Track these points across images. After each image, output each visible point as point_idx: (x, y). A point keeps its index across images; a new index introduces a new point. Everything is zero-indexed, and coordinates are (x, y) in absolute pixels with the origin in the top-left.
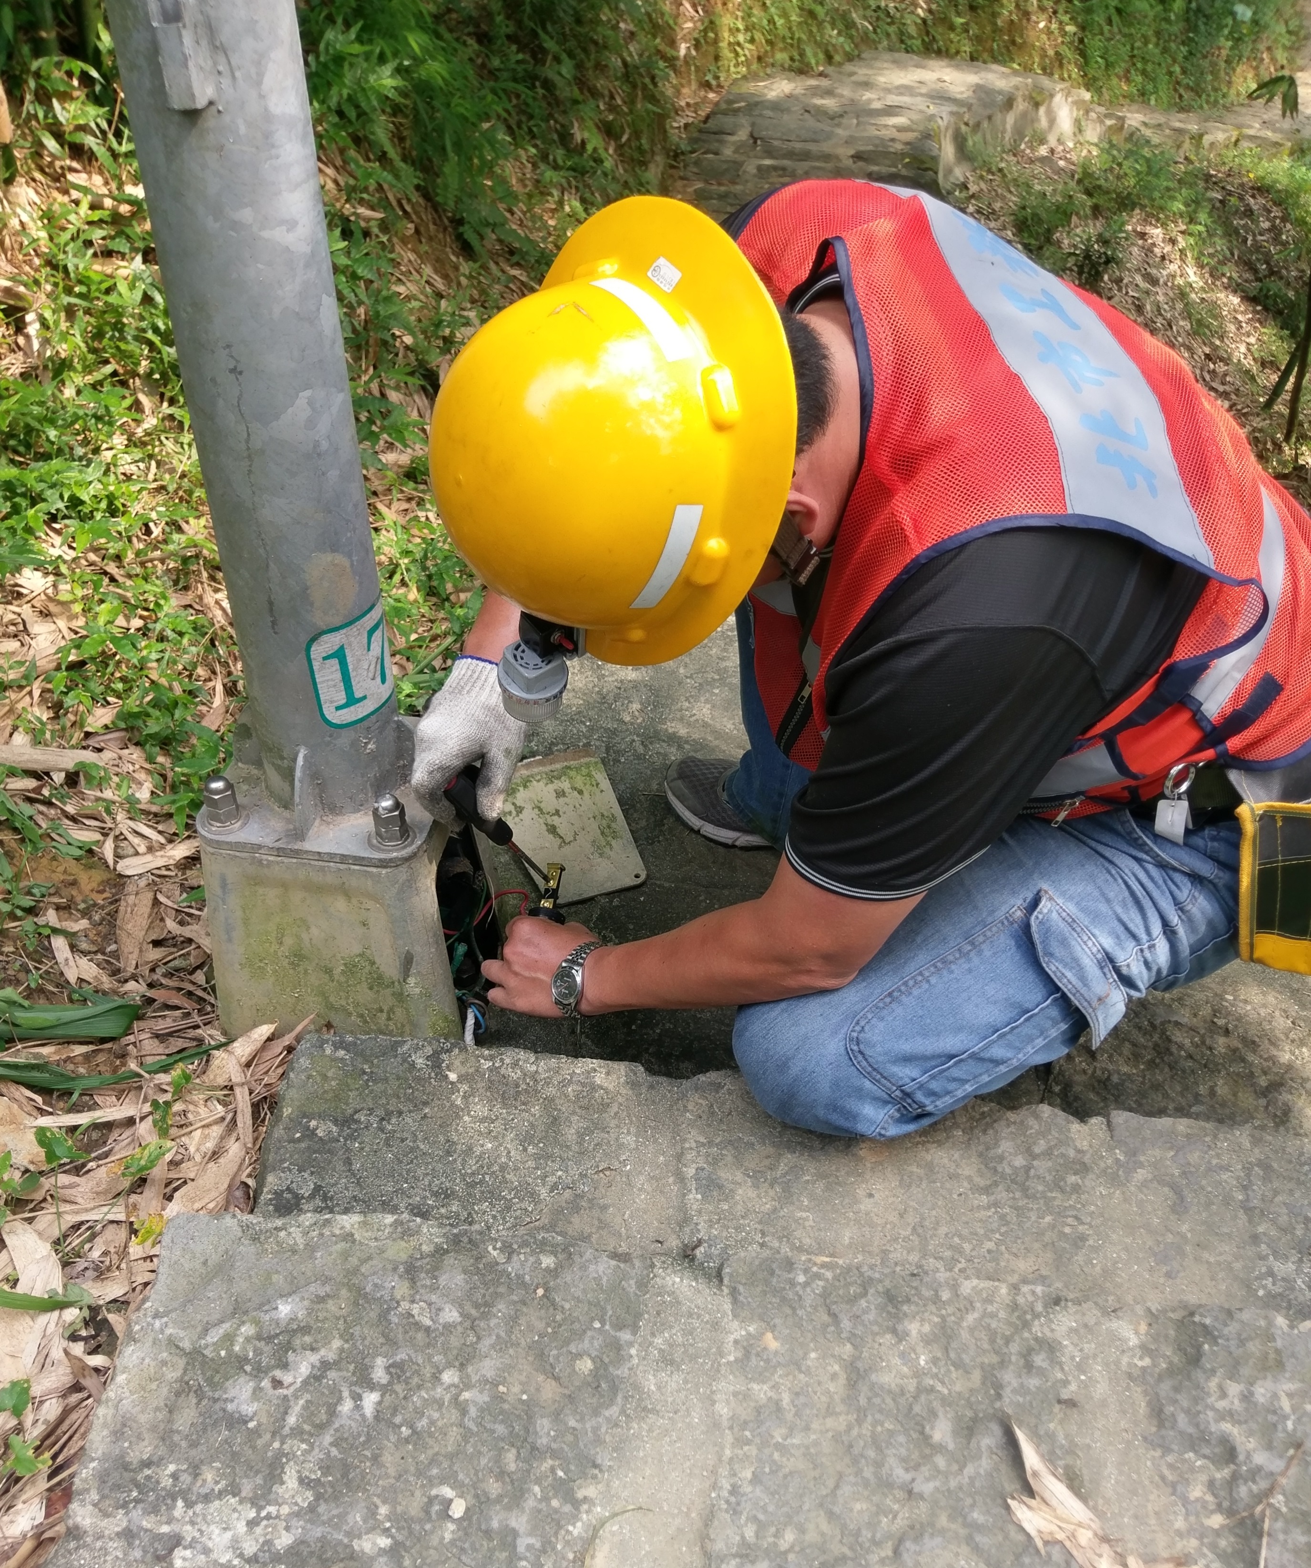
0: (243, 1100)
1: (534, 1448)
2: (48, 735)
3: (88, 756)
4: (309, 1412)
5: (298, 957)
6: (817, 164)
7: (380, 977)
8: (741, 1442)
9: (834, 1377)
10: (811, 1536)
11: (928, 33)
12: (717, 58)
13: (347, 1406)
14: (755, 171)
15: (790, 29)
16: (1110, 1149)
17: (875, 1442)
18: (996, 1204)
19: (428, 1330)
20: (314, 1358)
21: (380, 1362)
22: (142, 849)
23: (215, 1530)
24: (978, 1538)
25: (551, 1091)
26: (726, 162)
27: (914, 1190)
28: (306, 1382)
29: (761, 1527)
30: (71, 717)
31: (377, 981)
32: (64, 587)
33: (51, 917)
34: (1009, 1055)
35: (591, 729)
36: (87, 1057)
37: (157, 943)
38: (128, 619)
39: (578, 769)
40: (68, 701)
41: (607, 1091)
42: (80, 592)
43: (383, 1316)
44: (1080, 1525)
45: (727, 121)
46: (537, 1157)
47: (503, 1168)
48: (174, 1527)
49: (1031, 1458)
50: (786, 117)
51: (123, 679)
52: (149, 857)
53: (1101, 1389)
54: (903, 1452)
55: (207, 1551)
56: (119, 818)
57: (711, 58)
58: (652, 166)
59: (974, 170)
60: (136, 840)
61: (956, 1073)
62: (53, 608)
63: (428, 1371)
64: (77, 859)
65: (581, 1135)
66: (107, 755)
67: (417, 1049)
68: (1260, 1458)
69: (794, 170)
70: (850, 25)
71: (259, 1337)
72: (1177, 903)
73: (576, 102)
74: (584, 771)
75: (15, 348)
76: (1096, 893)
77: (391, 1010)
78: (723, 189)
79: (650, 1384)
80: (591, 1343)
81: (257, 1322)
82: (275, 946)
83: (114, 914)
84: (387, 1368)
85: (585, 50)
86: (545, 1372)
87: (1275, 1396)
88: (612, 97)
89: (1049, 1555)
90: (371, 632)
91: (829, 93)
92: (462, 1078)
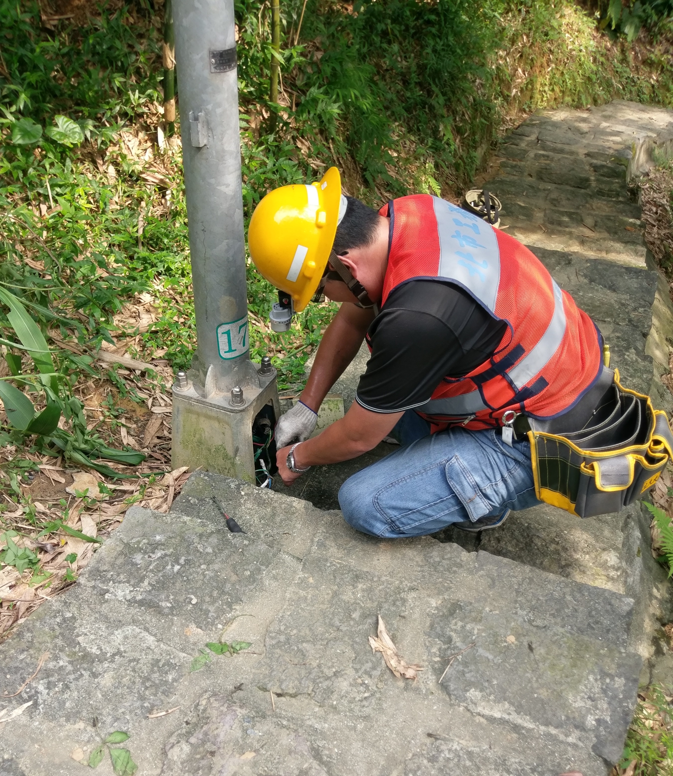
0: (171, 491)
1: (223, 591)
2: (138, 356)
3: (151, 367)
4: (157, 567)
5: (200, 442)
6: (566, 156)
7: (227, 455)
8: (290, 605)
9: (328, 594)
10: (302, 634)
11: (654, 92)
12: (531, 98)
13: (169, 567)
14: (533, 156)
15: (575, 85)
16: (474, 562)
17: (333, 614)
18: (422, 571)
19: (201, 553)
20: (163, 552)
21: (183, 558)
22: (163, 405)
23: (120, 591)
24: (355, 645)
25: (276, 505)
26: (520, 150)
27: (395, 561)
28: (158, 558)
29: (287, 627)
30: (149, 352)
31: (226, 457)
32: (157, 302)
33: (123, 421)
34: (433, 514)
35: (345, 388)
36: (123, 470)
37: (159, 438)
38: (179, 318)
39: (333, 402)
40: (148, 345)
41: (296, 509)
42: (162, 305)
43: (188, 546)
44: (389, 649)
45: (527, 130)
46: (263, 524)
47: (251, 525)
48: (108, 587)
49: (382, 626)
50: (558, 130)
51: (171, 341)
52: (165, 408)
53: (416, 616)
54: (341, 618)
55: (116, 596)
56: (157, 392)
57: (528, 98)
58: (479, 150)
59: (655, 167)
60: (161, 401)
61: (412, 516)
62: (151, 309)
63: (197, 564)
64: (138, 403)
65: (281, 521)
66: (158, 368)
67: (233, 481)
68: (458, 644)
69: (553, 158)
70: (609, 85)
71: (148, 544)
72: (508, 470)
73: (443, 117)
74: (335, 403)
75: (160, 204)
76: (476, 460)
77: (229, 469)
78: (515, 163)
79: (267, 583)
80: (251, 567)
81: (148, 539)
82: (192, 438)
83: (146, 425)
84: (185, 560)
85: (454, 93)
86: (234, 572)
87: (473, 629)
88: (463, 115)
89: (375, 654)
90: (241, 327)
91: (584, 120)
92: (246, 494)
